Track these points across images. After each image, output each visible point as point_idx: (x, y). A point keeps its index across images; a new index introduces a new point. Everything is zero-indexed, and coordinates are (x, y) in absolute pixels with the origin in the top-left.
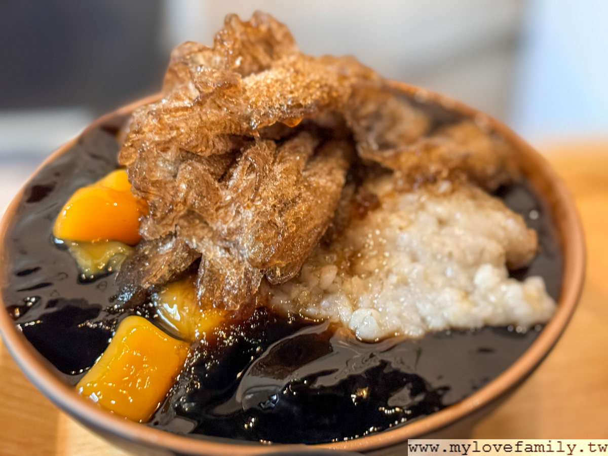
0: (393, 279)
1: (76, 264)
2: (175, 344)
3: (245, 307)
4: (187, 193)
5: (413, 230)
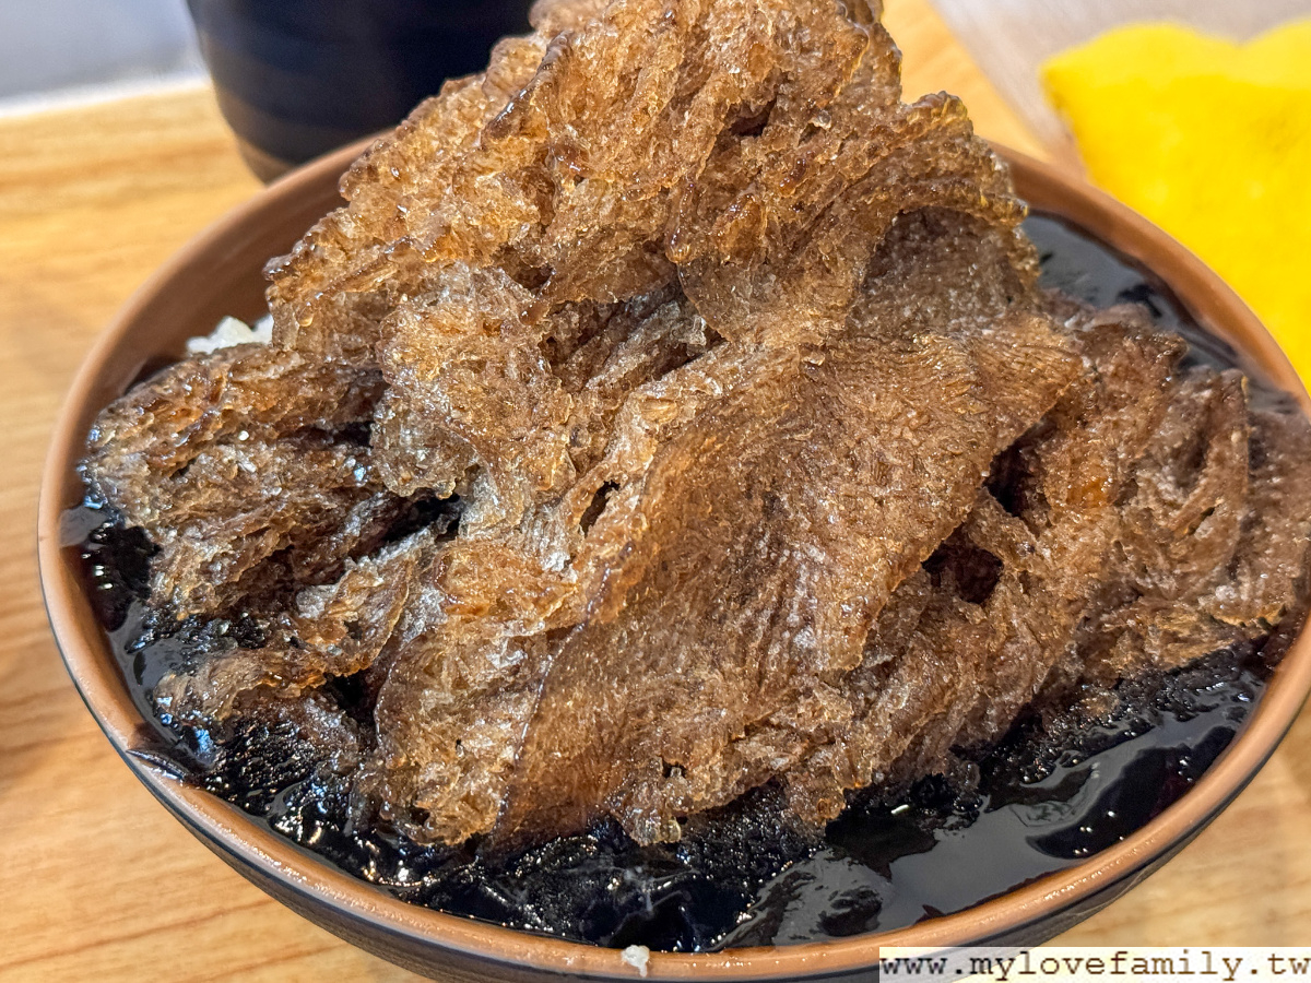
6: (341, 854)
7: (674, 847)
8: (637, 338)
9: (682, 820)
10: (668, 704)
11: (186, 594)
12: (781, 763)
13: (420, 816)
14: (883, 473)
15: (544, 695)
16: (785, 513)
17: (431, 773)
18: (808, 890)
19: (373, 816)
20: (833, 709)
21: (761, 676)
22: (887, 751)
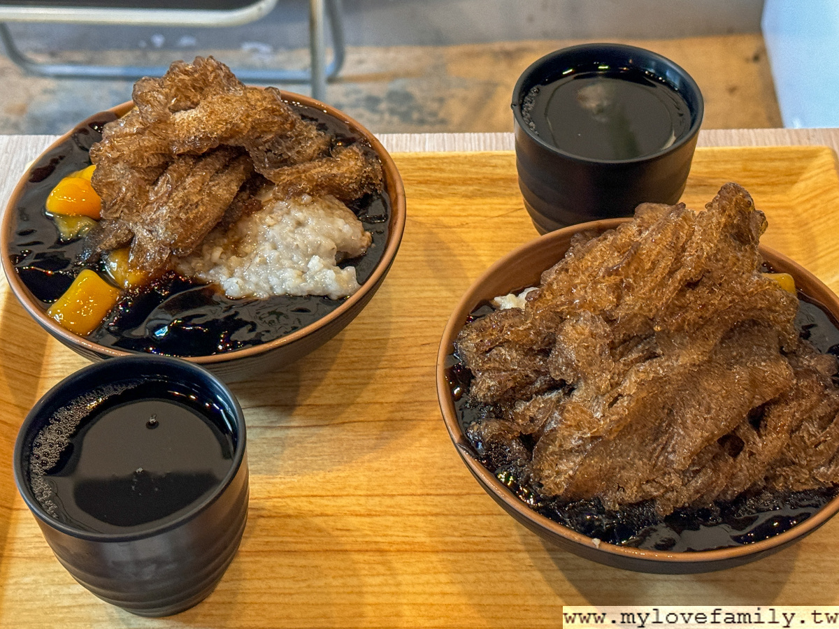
0: (258, 260)
1: (57, 229)
2: (111, 289)
3: (157, 270)
4: (126, 193)
5: (277, 228)
6: (514, 490)
7: (617, 512)
8: (640, 347)
9: (620, 504)
10: (623, 468)
11: (481, 395)
12: (655, 494)
13: (541, 485)
14: (708, 410)
15: (585, 458)
16: (674, 416)
17: (546, 473)
18: (654, 535)
19: (527, 481)
20: (675, 480)
21: (655, 465)
22: (690, 498)
